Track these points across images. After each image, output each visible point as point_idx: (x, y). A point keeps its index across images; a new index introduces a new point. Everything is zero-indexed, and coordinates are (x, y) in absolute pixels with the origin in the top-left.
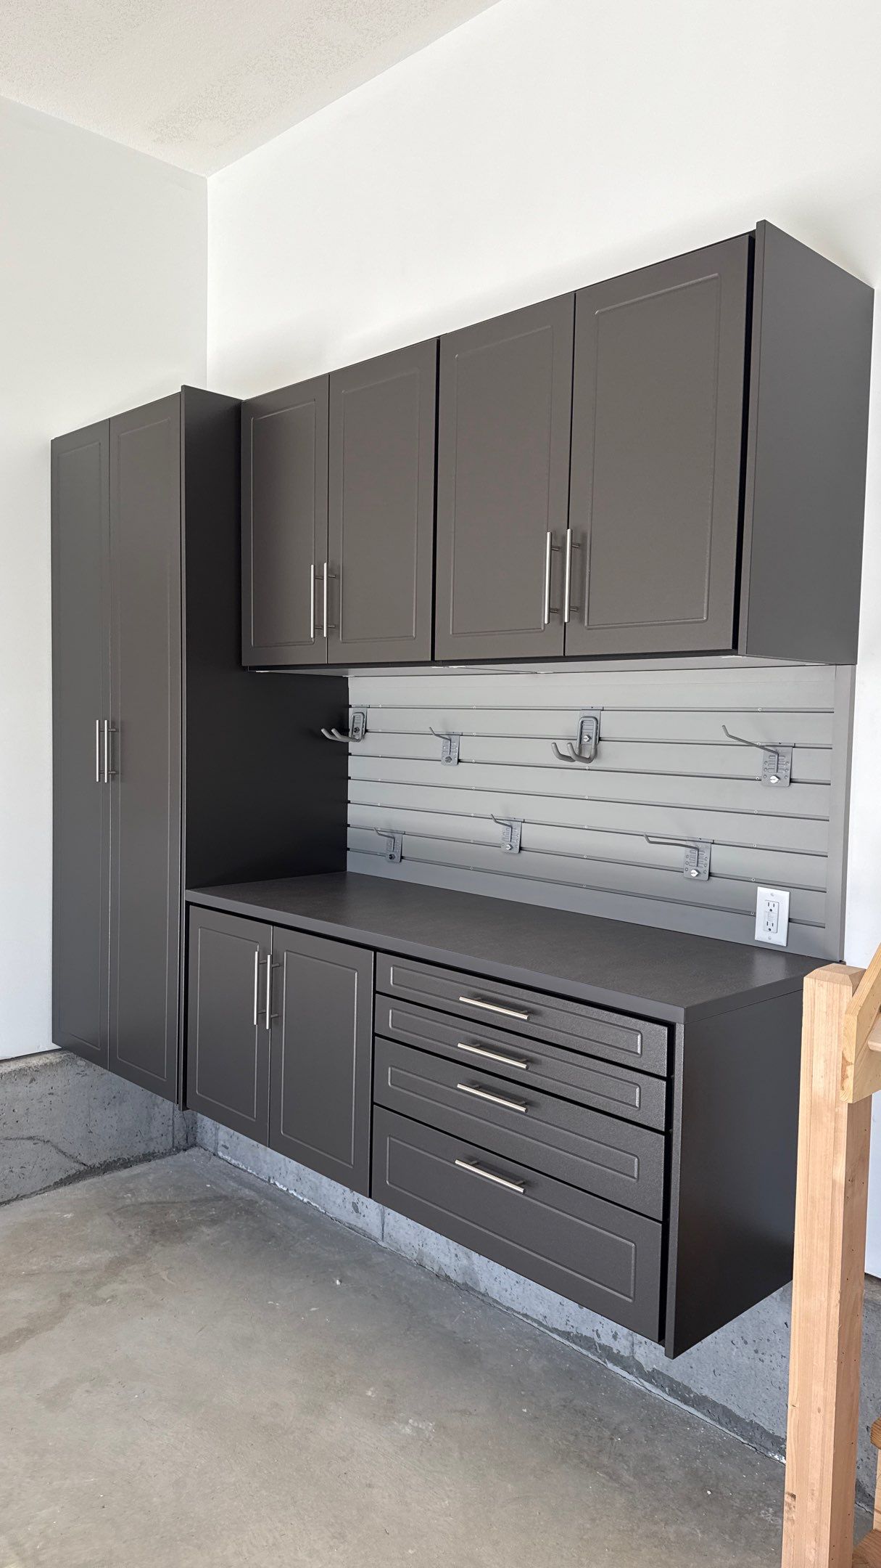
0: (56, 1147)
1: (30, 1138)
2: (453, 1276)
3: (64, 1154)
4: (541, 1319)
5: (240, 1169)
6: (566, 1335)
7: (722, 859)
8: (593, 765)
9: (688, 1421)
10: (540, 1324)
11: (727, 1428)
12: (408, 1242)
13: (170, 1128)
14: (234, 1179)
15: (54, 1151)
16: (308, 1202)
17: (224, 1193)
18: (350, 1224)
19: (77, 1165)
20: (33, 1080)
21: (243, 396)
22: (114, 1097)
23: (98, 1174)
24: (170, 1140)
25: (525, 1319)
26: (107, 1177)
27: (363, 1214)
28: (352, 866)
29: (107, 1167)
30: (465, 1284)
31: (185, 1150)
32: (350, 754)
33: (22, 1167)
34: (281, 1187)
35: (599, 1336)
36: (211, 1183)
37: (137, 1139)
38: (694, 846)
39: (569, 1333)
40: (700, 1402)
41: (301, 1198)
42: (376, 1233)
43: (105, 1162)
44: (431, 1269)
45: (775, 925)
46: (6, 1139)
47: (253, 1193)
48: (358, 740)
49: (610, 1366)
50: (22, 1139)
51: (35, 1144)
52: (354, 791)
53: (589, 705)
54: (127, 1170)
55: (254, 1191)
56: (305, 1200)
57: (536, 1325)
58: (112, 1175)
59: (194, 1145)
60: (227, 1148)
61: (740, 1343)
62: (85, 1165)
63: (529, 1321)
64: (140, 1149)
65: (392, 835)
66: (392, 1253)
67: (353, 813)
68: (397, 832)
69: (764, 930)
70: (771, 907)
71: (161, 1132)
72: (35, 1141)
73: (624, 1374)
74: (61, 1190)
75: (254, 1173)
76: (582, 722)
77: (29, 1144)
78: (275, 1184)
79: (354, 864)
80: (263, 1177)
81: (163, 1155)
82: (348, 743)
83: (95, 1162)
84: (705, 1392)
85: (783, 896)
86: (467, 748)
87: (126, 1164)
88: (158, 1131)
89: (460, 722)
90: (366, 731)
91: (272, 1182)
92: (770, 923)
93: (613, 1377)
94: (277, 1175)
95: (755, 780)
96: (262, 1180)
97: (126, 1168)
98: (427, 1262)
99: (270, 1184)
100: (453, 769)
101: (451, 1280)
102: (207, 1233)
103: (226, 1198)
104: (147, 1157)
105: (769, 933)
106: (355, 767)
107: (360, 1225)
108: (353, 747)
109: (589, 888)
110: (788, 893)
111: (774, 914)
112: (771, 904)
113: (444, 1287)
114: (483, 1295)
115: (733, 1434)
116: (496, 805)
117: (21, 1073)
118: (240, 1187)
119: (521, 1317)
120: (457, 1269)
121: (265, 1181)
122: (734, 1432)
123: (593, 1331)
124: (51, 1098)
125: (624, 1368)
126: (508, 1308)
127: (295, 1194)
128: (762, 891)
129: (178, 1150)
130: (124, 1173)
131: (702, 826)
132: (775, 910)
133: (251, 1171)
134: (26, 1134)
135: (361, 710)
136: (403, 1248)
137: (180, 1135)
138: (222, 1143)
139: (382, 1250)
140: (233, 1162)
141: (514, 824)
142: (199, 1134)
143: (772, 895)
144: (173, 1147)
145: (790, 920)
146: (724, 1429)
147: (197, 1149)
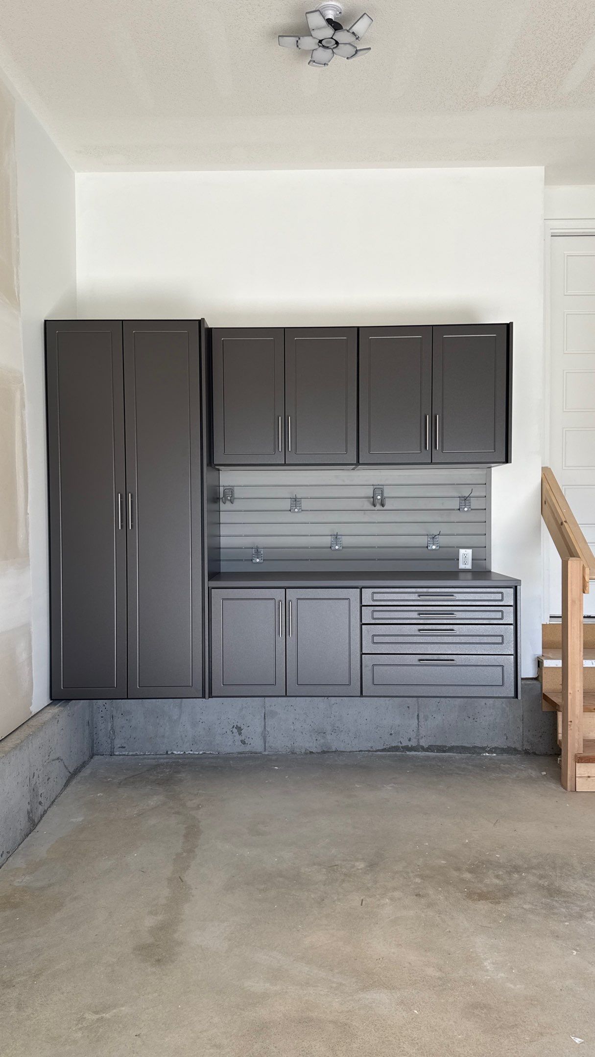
0: (64, 763)
1: (58, 759)
3: (66, 767)
7: (443, 540)
15: (63, 766)
16: (204, 753)
20: (58, 721)
23: (75, 777)
25: (361, 753)
29: (76, 773)
32: (222, 512)
33: (57, 778)
34: (179, 753)
37: (82, 754)
41: (197, 753)
42: (260, 749)
44: (299, 753)
46: (53, 760)
48: (227, 504)
49: (408, 753)
51: (59, 762)
53: (377, 483)
54: (80, 773)
56: (201, 753)
57: (367, 753)
60: (125, 747)
62: (70, 773)
64: (82, 761)
67: (224, 542)
73: (416, 753)
74: (68, 789)
76: (374, 490)
79: (225, 568)
81: (88, 762)
82: (219, 506)
83: (73, 770)
84: (453, 744)
86: (308, 504)
87: (80, 770)
88: (86, 748)
89: (300, 493)
90: (233, 498)
92: (465, 562)
93: (413, 756)
95: (457, 510)
98: (297, 750)
104: (84, 764)
105: (465, 565)
106: (224, 517)
107: (248, 750)
108: (224, 508)
109: (378, 560)
110: (471, 550)
111: (466, 558)
112: (465, 554)
116: (327, 529)
117: (55, 717)
119: (358, 753)
122: (467, 753)
123: (398, 742)
124: (62, 732)
128: (462, 551)
131: (435, 529)
133: (149, 753)
134: (57, 756)
135: (228, 488)
136: (280, 750)
139: (266, 756)
140: (131, 753)
141: (338, 536)
143: (465, 551)
144: (90, 756)
145: (472, 560)
146: (463, 754)
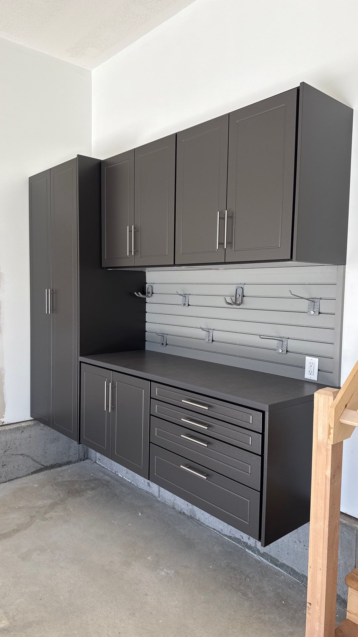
0: (32, 459)
1: (22, 455)
2: (186, 513)
3: (35, 461)
4: (220, 530)
5: (105, 468)
6: (230, 537)
7: (292, 345)
8: (241, 307)
9: (277, 573)
10: (220, 533)
11: (293, 577)
12: (169, 499)
13: (78, 452)
14: (102, 472)
15: (31, 460)
16: (131, 482)
17: (97, 477)
18: (146, 491)
19: (40, 465)
20: (22, 432)
21: (102, 158)
22: (55, 439)
23: (49, 469)
24: (78, 456)
25: (214, 531)
26: (52, 470)
27: (151, 487)
28: (147, 348)
29: (52, 467)
30: (191, 516)
31: (84, 460)
32: (147, 303)
33: (18, 466)
34: (120, 476)
35: (243, 538)
36: (93, 473)
37: (65, 456)
38: (281, 340)
39: (231, 537)
40: (282, 566)
41: (128, 480)
42: (157, 495)
43: (51, 464)
44: (177, 510)
45: (313, 372)
46: (12, 455)
47: (109, 478)
48: (150, 297)
49: (247, 550)
50: (18, 455)
51: (23, 457)
52: (148, 318)
53: (239, 282)
54: (61, 468)
55: (109, 477)
56: (130, 481)
57: (218, 533)
58: (54, 470)
59: (87, 458)
60: (100, 460)
61: (298, 542)
62: (43, 466)
63: (216, 532)
64: (66, 460)
65: (163, 335)
66: (163, 503)
67: (148, 327)
68: (165, 334)
69: (308, 374)
70: (311, 365)
71: (74, 453)
72: (23, 456)
73: (252, 553)
74: (34, 475)
75: (110, 470)
76: (237, 289)
77: (21, 457)
78: (118, 474)
79: (148, 347)
80: (114, 472)
81: (75, 462)
82: (146, 298)
83: (48, 464)
85: (316, 360)
86: (192, 300)
87: (60, 465)
88: (73, 452)
89: (189, 289)
90: (153, 293)
91: (117, 473)
92: (311, 372)
93: (248, 555)
94: (119, 471)
95: (305, 313)
96: (113, 473)
97: (60, 467)
98: (176, 507)
99: (116, 474)
100: (186, 308)
101: (185, 514)
102: (90, 493)
103: (98, 479)
104: (69, 463)
105: (310, 375)
106: (149, 308)
107: (150, 492)
108: (148, 300)
109: (239, 357)
110: (318, 359)
111: (312, 368)
112: (311, 363)
113: (182, 517)
114: (198, 520)
115: (295, 579)
116: (203, 323)
117: (18, 429)
118: (104, 475)
119: (212, 530)
120: (188, 510)
121: (115, 473)
122: (296, 578)
123: (240, 536)
124: (29, 439)
125: (252, 551)
126: (207, 526)
127: (126, 479)
128: (308, 358)
129: (81, 460)
130: (59, 469)
131: (284, 332)
132: (313, 366)
133: (109, 469)
134: (20, 453)
135: (150, 285)
136: (167, 501)
137: (82, 455)
138: (98, 457)
139: (159, 502)
140: (102, 465)
141: (210, 331)
142: (89, 454)
143: (312, 360)
144: (79, 459)
145: (319, 370)
146: (291, 577)
147: (88, 460)
